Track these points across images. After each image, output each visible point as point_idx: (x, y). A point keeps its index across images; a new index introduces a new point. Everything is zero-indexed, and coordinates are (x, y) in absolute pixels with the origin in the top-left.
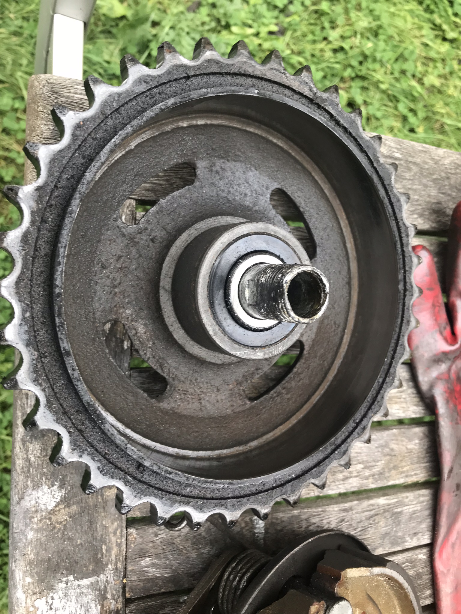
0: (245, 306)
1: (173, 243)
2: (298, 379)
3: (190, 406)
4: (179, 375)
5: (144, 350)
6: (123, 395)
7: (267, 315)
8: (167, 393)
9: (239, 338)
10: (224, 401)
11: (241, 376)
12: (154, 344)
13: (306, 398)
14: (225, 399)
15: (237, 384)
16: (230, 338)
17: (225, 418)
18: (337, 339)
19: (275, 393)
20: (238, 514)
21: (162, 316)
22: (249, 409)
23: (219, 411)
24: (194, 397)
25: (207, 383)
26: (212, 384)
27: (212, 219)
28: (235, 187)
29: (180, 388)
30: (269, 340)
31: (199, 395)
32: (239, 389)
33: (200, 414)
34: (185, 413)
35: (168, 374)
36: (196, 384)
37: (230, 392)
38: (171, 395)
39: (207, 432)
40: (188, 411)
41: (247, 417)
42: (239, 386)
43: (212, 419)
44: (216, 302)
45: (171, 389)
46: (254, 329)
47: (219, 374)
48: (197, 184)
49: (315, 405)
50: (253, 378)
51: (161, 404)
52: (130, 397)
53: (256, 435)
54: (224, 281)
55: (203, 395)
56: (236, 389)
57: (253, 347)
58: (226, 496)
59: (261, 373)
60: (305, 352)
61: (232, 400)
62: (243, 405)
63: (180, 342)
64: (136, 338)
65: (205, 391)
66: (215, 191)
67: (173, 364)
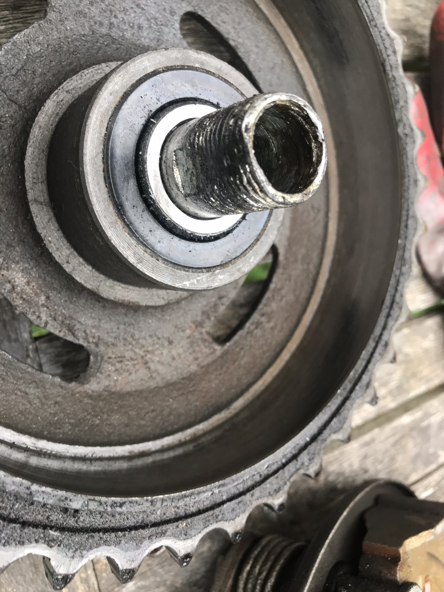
0: (180, 200)
1: (34, 122)
2: (279, 298)
3: (133, 376)
4: (105, 337)
5: (34, 312)
6: (19, 390)
7: (223, 207)
8: (91, 368)
9: (181, 259)
10: (183, 356)
11: (199, 313)
12: (48, 298)
13: (294, 320)
14: (185, 352)
15: (197, 326)
16: (167, 261)
17: (190, 378)
18: (319, 230)
19: (252, 324)
20: (243, 519)
21: (47, 250)
22: (221, 357)
23: (179, 371)
24: (136, 362)
25: (151, 336)
26: (160, 336)
27: (91, 70)
28: (120, 16)
29: (110, 355)
30: (232, 251)
31: (142, 357)
32: (201, 333)
33: (153, 384)
34: (128, 388)
35: (86, 339)
36: (134, 343)
37: (189, 340)
38: (99, 370)
39: (168, 406)
40: (133, 384)
41: (222, 368)
42: (199, 329)
43: (171, 385)
44: (128, 205)
45: (97, 360)
46: (205, 237)
47: (166, 320)
48: (52, 15)
49: (309, 328)
50: (216, 311)
51: (87, 386)
52: (32, 391)
53: (239, 390)
54: (131, 164)
55: (149, 356)
56: (197, 334)
57: (209, 269)
58: (218, 501)
59: (226, 302)
60: (281, 258)
61: (194, 351)
62: (211, 353)
63: (89, 286)
64: (14, 295)
65: (150, 349)
66: (86, 24)
67: (90, 322)
